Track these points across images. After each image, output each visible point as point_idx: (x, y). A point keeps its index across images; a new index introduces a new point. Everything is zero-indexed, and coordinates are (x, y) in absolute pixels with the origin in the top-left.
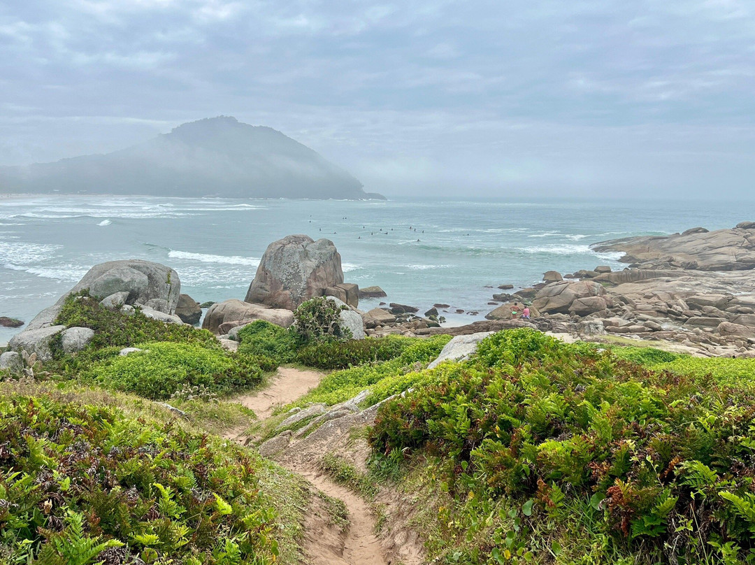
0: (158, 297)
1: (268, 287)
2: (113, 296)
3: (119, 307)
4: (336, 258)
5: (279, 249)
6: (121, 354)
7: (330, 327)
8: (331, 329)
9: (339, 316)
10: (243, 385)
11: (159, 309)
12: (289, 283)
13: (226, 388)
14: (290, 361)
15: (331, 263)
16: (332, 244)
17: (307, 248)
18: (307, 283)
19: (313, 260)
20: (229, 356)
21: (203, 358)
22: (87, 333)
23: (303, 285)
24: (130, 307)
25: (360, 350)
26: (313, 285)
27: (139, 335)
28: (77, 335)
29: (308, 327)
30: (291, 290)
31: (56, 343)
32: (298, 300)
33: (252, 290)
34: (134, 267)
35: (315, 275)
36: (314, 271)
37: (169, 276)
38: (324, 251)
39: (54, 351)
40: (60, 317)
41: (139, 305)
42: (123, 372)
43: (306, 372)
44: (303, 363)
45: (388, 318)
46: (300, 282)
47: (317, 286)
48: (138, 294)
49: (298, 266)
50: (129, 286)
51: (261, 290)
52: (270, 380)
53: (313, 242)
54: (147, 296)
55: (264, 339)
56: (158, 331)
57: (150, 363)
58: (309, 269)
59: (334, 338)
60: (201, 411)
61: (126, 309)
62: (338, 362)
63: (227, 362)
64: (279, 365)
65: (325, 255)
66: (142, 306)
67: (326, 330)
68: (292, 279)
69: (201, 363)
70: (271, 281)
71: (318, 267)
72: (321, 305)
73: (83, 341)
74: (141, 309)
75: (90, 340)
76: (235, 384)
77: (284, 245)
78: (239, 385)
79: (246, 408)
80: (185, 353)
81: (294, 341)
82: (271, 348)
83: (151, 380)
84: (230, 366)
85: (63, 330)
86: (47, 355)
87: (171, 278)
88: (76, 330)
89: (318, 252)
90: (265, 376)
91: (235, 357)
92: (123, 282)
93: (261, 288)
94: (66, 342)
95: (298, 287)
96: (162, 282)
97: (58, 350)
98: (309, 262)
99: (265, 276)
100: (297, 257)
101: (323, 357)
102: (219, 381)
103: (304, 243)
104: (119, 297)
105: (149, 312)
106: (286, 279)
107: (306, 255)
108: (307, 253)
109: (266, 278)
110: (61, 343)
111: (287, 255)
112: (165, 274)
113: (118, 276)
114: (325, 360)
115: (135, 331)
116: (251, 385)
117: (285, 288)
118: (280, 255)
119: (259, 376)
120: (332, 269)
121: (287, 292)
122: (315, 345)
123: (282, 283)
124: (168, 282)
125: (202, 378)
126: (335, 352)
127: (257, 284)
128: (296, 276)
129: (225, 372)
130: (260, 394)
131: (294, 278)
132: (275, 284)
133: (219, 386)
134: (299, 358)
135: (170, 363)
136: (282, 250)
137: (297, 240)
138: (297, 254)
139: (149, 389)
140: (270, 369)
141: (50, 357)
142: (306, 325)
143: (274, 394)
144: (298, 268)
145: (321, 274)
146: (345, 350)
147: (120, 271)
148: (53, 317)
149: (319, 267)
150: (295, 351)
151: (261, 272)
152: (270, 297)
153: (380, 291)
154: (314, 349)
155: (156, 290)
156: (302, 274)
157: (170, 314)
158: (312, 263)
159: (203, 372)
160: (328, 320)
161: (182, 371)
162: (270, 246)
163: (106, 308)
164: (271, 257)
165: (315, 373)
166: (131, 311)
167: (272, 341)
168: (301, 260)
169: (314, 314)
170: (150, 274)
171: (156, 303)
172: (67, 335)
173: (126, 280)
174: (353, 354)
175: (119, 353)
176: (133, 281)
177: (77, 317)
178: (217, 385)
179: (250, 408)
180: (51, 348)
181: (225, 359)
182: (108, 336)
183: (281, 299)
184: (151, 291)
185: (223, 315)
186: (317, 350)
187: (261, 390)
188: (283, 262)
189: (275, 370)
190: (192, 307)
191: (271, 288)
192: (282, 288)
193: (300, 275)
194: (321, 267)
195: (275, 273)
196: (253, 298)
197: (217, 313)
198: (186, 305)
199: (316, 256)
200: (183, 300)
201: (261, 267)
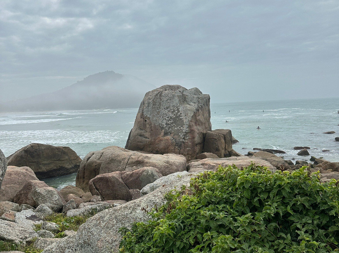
1: (147, 134)
5: (157, 95)
12: (169, 127)
15: (206, 109)
17: (184, 93)
18: (190, 126)
19: (191, 103)
23: (185, 129)
26: (195, 128)
30: (172, 135)
32: (181, 145)
33: (132, 139)
35: (196, 118)
36: (195, 116)
46: (182, 125)
47: (198, 130)
49: (178, 110)
51: (140, 138)
53: (187, 90)
58: (189, 112)
65: (202, 99)
68: (172, 123)
70: (151, 127)
71: (198, 110)
77: (161, 92)
89: (196, 96)
93: (141, 135)
95: (179, 131)
98: (188, 106)
99: (143, 123)
100: (176, 100)
103: (180, 90)
106: (166, 124)
107: (183, 99)
108: (185, 98)
109: (145, 126)
111: (165, 99)
117: (166, 134)
118: (159, 100)
120: (207, 115)
121: (169, 137)
123: (162, 128)
127: (137, 132)
128: (177, 120)
131: (175, 122)
132: (155, 131)
136: (160, 96)
137: (172, 88)
138: (176, 98)
144: (179, 111)
151: (140, 119)
152: (151, 144)
156: (183, 117)
162: (147, 94)
164: (149, 103)
168: (181, 104)
183: (162, 145)
185: (100, 165)
188: (162, 107)
190: (74, 160)
191: (151, 135)
192: (162, 134)
193: (181, 119)
194: (200, 111)
195: (155, 119)
196: (132, 145)
197: (92, 163)
198: (67, 157)
199: (195, 100)
200: (64, 153)
201: (140, 114)
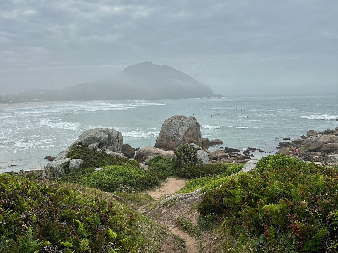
0: (113, 145)
1: (165, 140)
2: (92, 145)
3: (95, 150)
4: (197, 126)
5: (170, 122)
6: (95, 171)
7: (192, 158)
8: (192, 159)
9: (196, 153)
10: (149, 186)
11: (113, 151)
12: (174, 138)
13: (141, 187)
14: (172, 175)
15: (195, 128)
16: (195, 119)
17: (183, 121)
18: (183, 138)
19: (186, 127)
20: (143, 172)
21: (131, 173)
22: (80, 161)
23: (181, 139)
24: (100, 149)
25: (206, 170)
26: (186, 139)
27: (103, 162)
28: (75, 162)
29: (181, 158)
31: (66, 166)
33: (158, 142)
34: (102, 131)
35: (187, 134)
36: (187, 132)
37: (118, 135)
38: (191, 122)
39: (65, 170)
40: (68, 155)
41: (104, 149)
42: (95, 179)
43: (180, 180)
44: (178, 176)
45: (223, 155)
46: (180, 137)
47: (188, 139)
48: (103, 144)
49: (179, 130)
50: (99, 140)
51: (161, 142)
52: (163, 184)
53: (186, 118)
54: (108, 145)
55: (160, 164)
56: (112, 160)
57: (107, 175)
58: (184, 131)
59: (194, 164)
60: (128, 197)
61: (98, 150)
62: (196, 176)
63: (142, 175)
64: (167, 177)
65: (192, 124)
66: (106, 149)
67: (190, 160)
68: (176, 136)
69: (130, 175)
70: (166, 137)
72: (187, 148)
73: (78, 165)
74: (105, 150)
75: (81, 165)
76: (146, 185)
77: (172, 120)
78: (147, 186)
79: (149, 197)
80: (123, 171)
81: (174, 165)
82: (163, 168)
83: (107, 183)
84: (143, 176)
85: (70, 160)
86: (63, 172)
87: (119, 136)
88: (75, 160)
89: (188, 123)
90: (160, 182)
91: (146, 172)
92: (97, 138)
93: (162, 141)
94: (71, 166)
95: (179, 140)
96: (115, 138)
97: (67, 169)
98: (184, 128)
100: (178, 125)
101: (188, 173)
102: (138, 183)
103: (182, 119)
104: (95, 145)
105: (108, 152)
106: (173, 136)
107: (182, 124)
108: (183, 124)
109: (164, 136)
110: (69, 166)
111: (173, 125)
112: (116, 134)
113: (94, 135)
114: (189, 174)
115: (102, 161)
116: (153, 186)
117: (173, 141)
118: (170, 125)
119: (157, 181)
120: (195, 131)
121: (174, 142)
122: (184, 167)
123: (171, 138)
124: (118, 138)
125: (130, 182)
126: (194, 171)
127: (160, 139)
128: (178, 135)
129: (141, 179)
130: (157, 190)
132: (168, 139)
133: (138, 186)
134: (176, 173)
135: (116, 175)
136: (171, 122)
137: (178, 117)
139: (106, 187)
140: (163, 178)
141: (64, 173)
142: (180, 157)
143: (164, 190)
144: (179, 131)
145: (190, 133)
146: (199, 170)
147: (95, 133)
148: (65, 155)
149: (189, 130)
150: (175, 170)
151: (162, 133)
152: (166, 145)
153: (220, 141)
154: (184, 169)
155: (112, 141)
157: (119, 153)
158: (185, 128)
159: (131, 179)
160: (191, 155)
161: (121, 179)
162: (165, 121)
163: (89, 150)
164: (166, 126)
165: (184, 181)
166: (100, 151)
167: (164, 165)
168: (180, 127)
169: (183, 152)
170: (109, 134)
171: (112, 148)
172: (71, 162)
173: (98, 137)
174: (203, 172)
175: (94, 171)
176: (101, 137)
177: (76, 154)
178: (137, 186)
179: (152, 196)
180: (64, 168)
181: (141, 173)
182: (89, 163)
183: (171, 146)
184: (110, 142)
185: (144, 154)
186: (185, 169)
187: (158, 188)
188: (172, 128)
189: (165, 179)
190: (131, 151)
191: (166, 141)
192: (171, 141)
193: (180, 134)
194: (190, 130)
195: (168, 133)
196: (158, 145)
197: (141, 153)
198: (128, 149)
199: (188, 125)
200: (126, 147)
201: (162, 130)
